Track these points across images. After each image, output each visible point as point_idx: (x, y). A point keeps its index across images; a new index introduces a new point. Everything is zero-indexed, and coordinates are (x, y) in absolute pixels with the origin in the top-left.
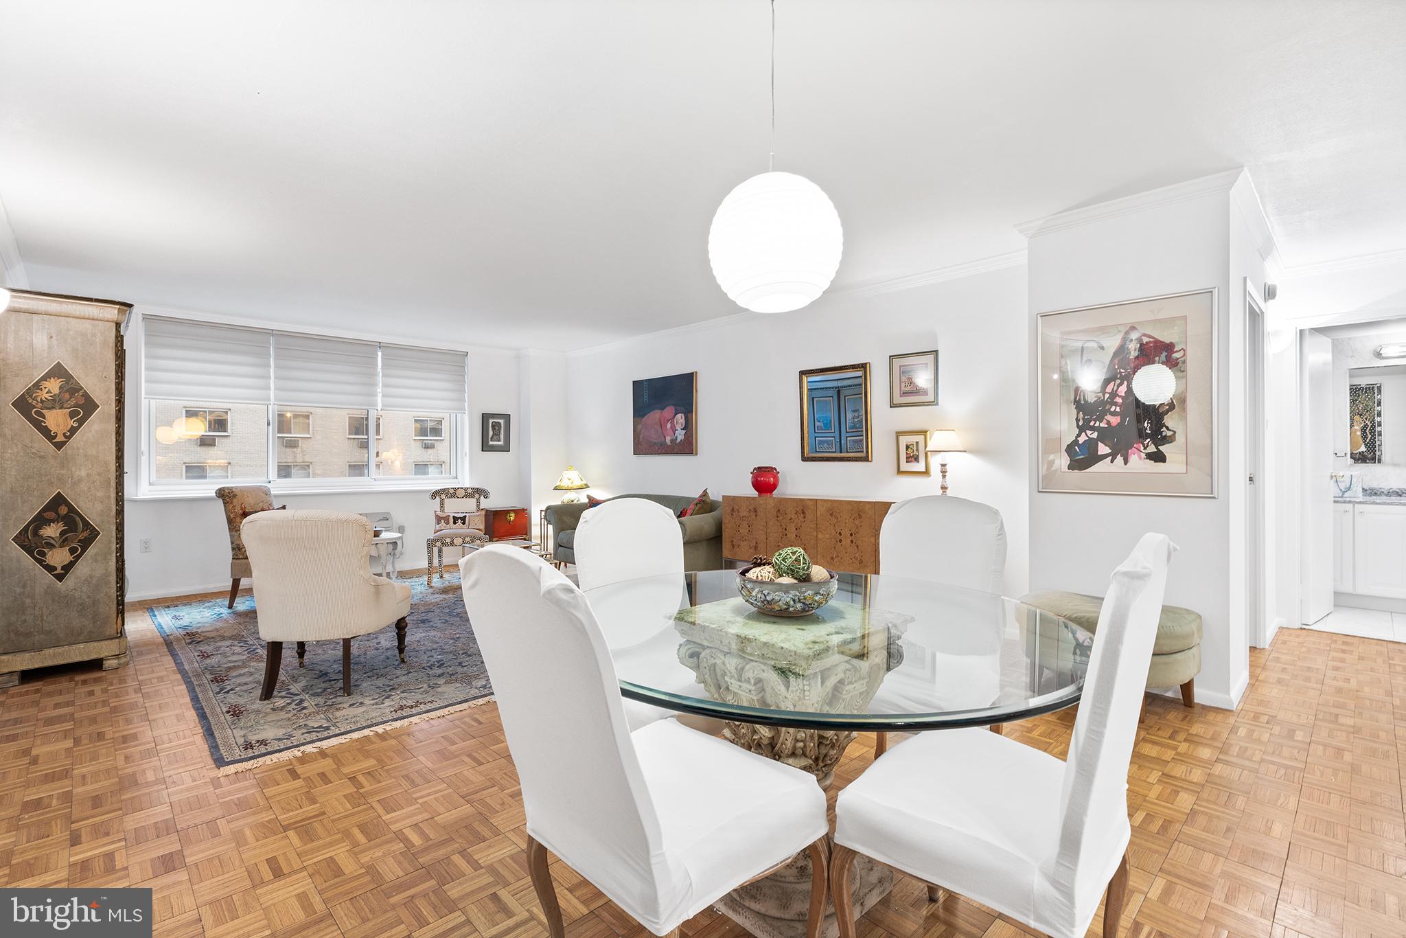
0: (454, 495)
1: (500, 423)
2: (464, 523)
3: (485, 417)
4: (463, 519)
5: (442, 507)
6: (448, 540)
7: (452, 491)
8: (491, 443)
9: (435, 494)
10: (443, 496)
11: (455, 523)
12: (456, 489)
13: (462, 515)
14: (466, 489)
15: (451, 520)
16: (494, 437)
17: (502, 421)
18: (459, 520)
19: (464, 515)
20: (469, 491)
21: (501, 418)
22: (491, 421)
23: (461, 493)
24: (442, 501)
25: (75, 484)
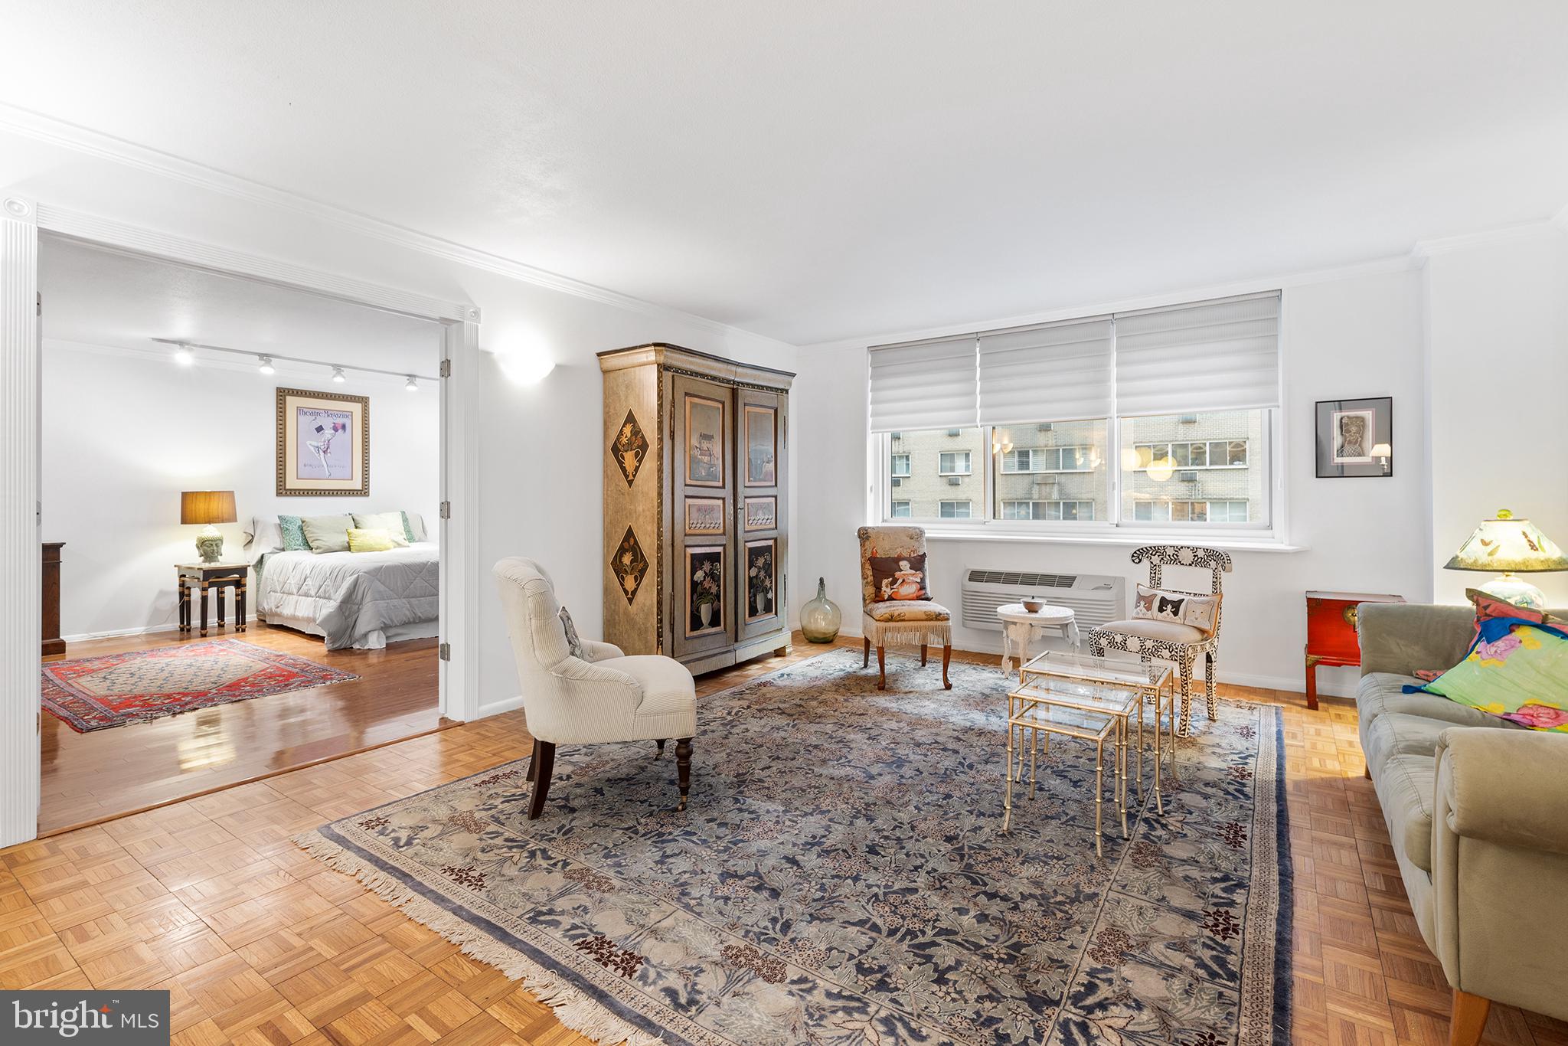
0: (1175, 560)
1: (1362, 419)
2: (1176, 613)
4: (1176, 606)
5: (1155, 581)
6: (1119, 639)
7: (1170, 552)
8: (1338, 460)
9: (1138, 555)
10: (1156, 559)
11: (1161, 610)
12: (1178, 549)
13: (1176, 597)
14: (1195, 549)
15: (1156, 604)
16: (1347, 448)
18: (1169, 607)
19: (1180, 597)
20: (1201, 554)
21: (1366, 407)
22: (1338, 415)
23: (1186, 556)
24: (1153, 566)
25: (637, 519)
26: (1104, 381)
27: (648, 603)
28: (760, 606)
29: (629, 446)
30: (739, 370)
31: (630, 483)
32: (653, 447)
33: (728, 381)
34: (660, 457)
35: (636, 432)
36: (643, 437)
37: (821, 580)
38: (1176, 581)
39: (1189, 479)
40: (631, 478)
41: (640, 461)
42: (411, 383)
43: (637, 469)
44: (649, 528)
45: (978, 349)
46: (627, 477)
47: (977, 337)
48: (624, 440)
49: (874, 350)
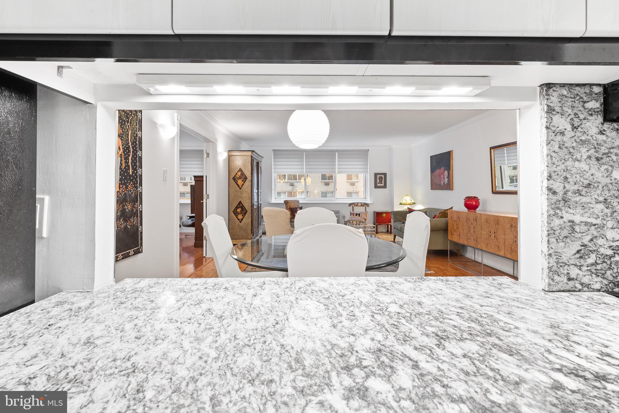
0: (357, 205)
1: (382, 177)
2: (359, 216)
3: (376, 175)
4: (359, 214)
5: (353, 210)
7: (356, 204)
8: (378, 185)
9: (350, 205)
10: (353, 205)
12: (358, 203)
13: (359, 213)
14: (361, 203)
15: (355, 215)
16: (380, 182)
17: (383, 176)
20: (363, 204)
22: (378, 176)
23: (360, 204)
24: (353, 207)
25: (243, 198)
26: (335, 165)
27: (248, 222)
29: (240, 178)
30: (259, 157)
31: (240, 189)
32: (249, 178)
33: (257, 160)
34: (252, 181)
35: (243, 174)
38: (358, 210)
40: (240, 187)
41: (244, 182)
43: (243, 185)
44: (248, 201)
45: (304, 153)
46: (239, 187)
47: (304, 150)
48: (238, 176)
49: (274, 150)
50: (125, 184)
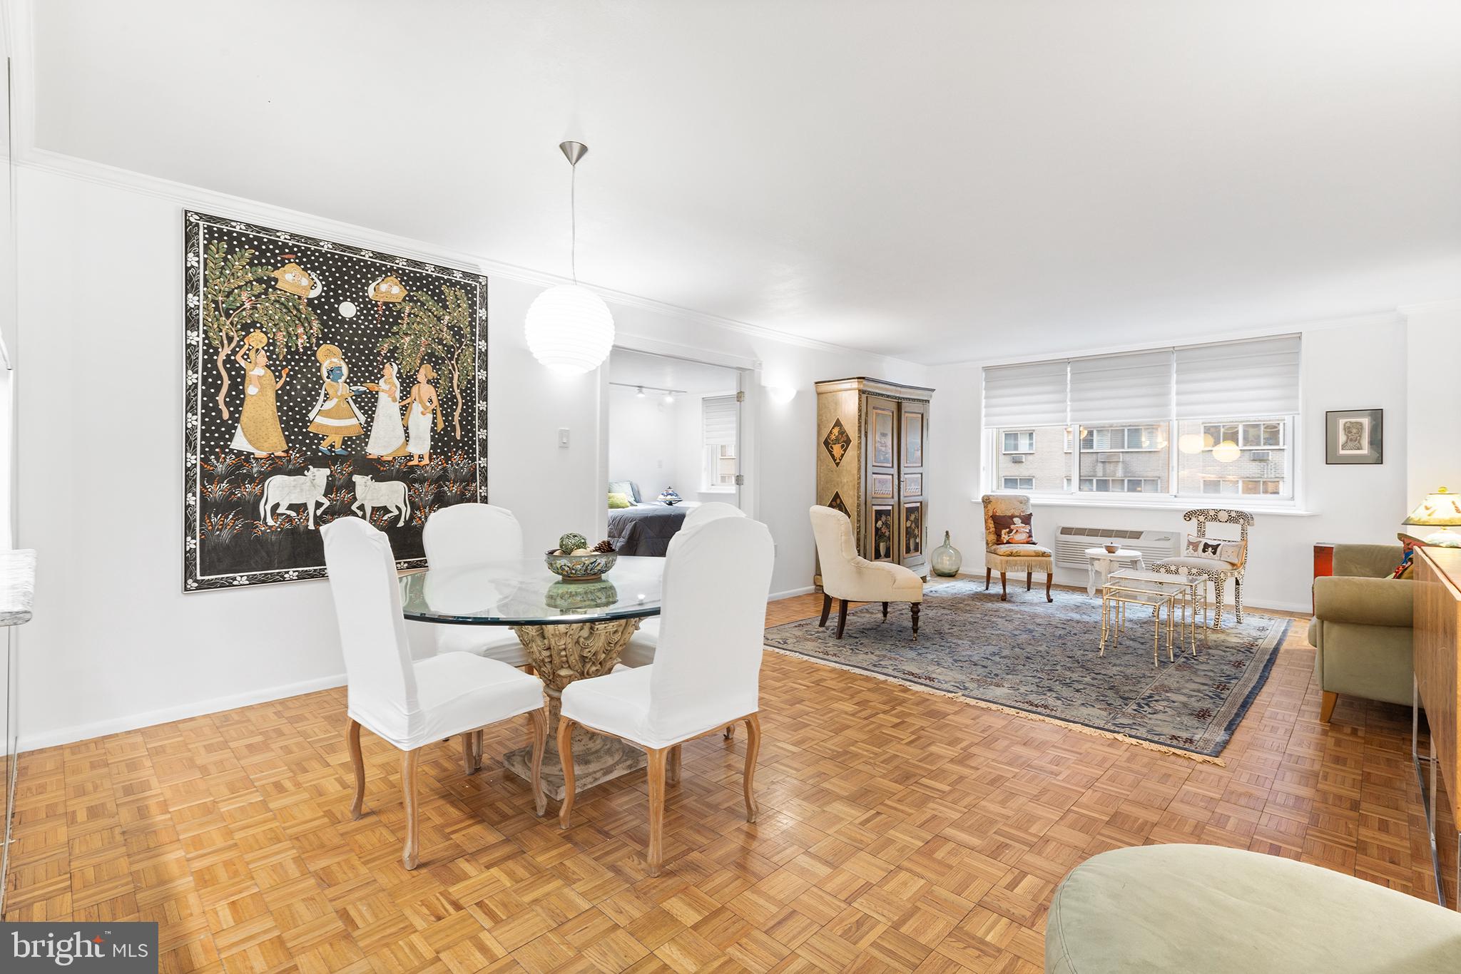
0: (1215, 518)
1: (1361, 424)
2: (1214, 553)
3: (1330, 417)
4: (1215, 548)
5: (1201, 532)
6: (1173, 568)
7: (1212, 513)
8: (1342, 452)
9: (1189, 516)
10: (1202, 518)
11: (1204, 551)
12: (1217, 511)
13: (1215, 543)
14: (1229, 512)
15: (1201, 547)
16: (1349, 443)
17: (1366, 421)
18: (1210, 549)
19: (1219, 542)
20: (1233, 514)
21: (1363, 416)
22: (1342, 422)
23: (1223, 516)
24: (1200, 523)
25: (842, 487)
26: (1166, 394)
28: (912, 547)
29: (837, 441)
30: (903, 390)
31: (837, 464)
32: (854, 442)
33: (896, 398)
34: (859, 448)
35: (842, 432)
36: (847, 436)
37: (947, 532)
38: (1214, 532)
39: (1260, 459)
40: (838, 461)
41: (845, 451)
42: (641, 392)
43: (842, 455)
44: (851, 493)
45: (1069, 369)
46: (835, 460)
47: (1068, 361)
48: (833, 437)
49: (986, 369)
50: (443, 453)
